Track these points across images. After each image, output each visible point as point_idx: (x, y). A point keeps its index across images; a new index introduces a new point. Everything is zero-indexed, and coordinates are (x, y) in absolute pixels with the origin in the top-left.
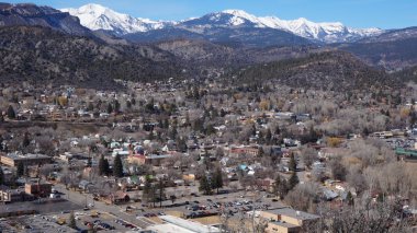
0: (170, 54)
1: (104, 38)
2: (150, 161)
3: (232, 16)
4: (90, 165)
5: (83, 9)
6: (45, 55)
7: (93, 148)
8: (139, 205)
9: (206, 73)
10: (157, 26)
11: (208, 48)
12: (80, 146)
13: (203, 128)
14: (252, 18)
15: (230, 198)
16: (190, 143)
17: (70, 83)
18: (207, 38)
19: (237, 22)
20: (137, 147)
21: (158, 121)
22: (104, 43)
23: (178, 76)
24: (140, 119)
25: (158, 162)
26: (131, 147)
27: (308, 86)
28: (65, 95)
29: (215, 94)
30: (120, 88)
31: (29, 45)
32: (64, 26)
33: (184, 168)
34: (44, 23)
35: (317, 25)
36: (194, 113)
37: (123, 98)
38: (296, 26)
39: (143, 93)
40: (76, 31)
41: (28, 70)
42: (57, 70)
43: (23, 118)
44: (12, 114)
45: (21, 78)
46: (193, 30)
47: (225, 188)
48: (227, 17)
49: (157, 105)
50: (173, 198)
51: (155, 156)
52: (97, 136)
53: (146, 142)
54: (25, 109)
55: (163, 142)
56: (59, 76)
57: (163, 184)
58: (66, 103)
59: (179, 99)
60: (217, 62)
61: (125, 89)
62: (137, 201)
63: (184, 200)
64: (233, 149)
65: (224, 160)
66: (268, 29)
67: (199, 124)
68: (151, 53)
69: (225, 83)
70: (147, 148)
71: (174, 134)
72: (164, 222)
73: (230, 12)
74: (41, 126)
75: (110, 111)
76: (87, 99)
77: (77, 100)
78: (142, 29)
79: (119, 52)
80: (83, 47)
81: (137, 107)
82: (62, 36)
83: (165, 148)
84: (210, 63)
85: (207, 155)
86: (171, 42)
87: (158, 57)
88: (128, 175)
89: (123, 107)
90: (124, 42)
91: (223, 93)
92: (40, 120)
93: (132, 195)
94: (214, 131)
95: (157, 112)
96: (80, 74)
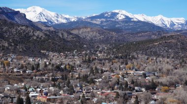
0: (77, 36)
1: (40, 26)
3: (118, 14)
5: (29, 9)
9: (98, 47)
10: (73, 19)
11: (101, 32)
12: (10, 90)
13: (87, 80)
14: (130, 15)
17: (14, 52)
18: (102, 27)
19: (121, 17)
20: (45, 90)
21: (62, 76)
23: (81, 49)
24: (51, 74)
27: (158, 55)
28: (9, 60)
29: (101, 60)
30: (45, 56)
32: (16, 19)
34: (4, 17)
35: (169, 20)
36: (85, 71)
38: (156, 20)
39: (56, 59)
40: (23, 22)
42: (6, 45)
46: (94, 22)
48: (115, 14)
49: (63, 66)
51: (54, 97)
52: (23, 84)
53: (51, 88)
55: (60, 88)
56: (8, 48)
59: (78, 62)
60: (106, 41)
61: (47, 57)
64: (102, 93)
66: (139, 21)
67: (85, 78)
68: (66, 35)
70: (50, 91)
73: (117, 11)
75: (33, 69)
78: (64, 21)
79: (46, 35)
80: (24, 31)
81: (50, 67)
83: (61, 92)
84: (102, 42)
86: (79, 29)
87: (70, 38)
90: (52, 29)
91: (105, 59)
94: (94, 82)
95: (62, 70)
96: (20, 47)
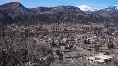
0: (101, 16)
1: (86, 13)
2: (96, 41)
3: (117, 7)
4: (82, 41)
5: (81, 6)
6: (73, 17)
7: (83, 38)
8: (93, 51)
9: (110, 20)
10: (98, 10)
11: (110, 14)
12: (80, 37)
13: (109, 33)
15: (115, 50)
16: (106, 37)
17: (78, 23)
18: (110, 12)
20: (93, 38)
21: (98, 32)
22: (86, 14)
23: (103, 21)
24: (94, 31)
25: (98, 41)
26: (91, 38)
28: (77, 26)
29: (112, 26)
30: (89, 24)
31: (69, 15)
32: (77, 10)
33: (104, 43)
34: (72, 10)
36: (106, 30)
37: (90, 26)
39: (94, 25)
40: (80, 11)
41: (69, 20)
42: (75, 20)
43: (68, 31)
44: (65, 30)
45: (67, 22)
46: (107, 10)
47: (114, 48)
49: (98, 28)
50: (101, 50)
51: (97, 40)
52: (84, 35)
53: (95, 37)
54: (68, 29)
55: (99, 37)
56: (76, 22)
57: (99, 46)
58: (77, 27)
59: (103, 27)
60: (113, 18)
61: (90, 24)
62: (93, 50)
63: (104, 50)
64: (116, 39)
65: (114, 41)
67: (108, 33)
68: (96, 16)
69: (115, 23)
70: (95, 38)
71: (102, 35)
72: (99, 55)
73: (116, 6)
74: (71, 32)
75: (87, 29)
76: (82, 26)
77: (79, 27)
78: (95, 10)
79: (89, 16)
80: (81, 15)
81: (93, 28)
82: (76, 12)
83: (99, 38)
84: (111, 18)
85: (110, 40)
86: (101, 13)
87: (98, 17)
88: (91, 44)
89: (90, 28)
90: (90, 14)
91: (114, 25)
92: (71, 31)
93: (91, 48)
94: (112, 34)
95: (98, 30)
96: (80, 21)
